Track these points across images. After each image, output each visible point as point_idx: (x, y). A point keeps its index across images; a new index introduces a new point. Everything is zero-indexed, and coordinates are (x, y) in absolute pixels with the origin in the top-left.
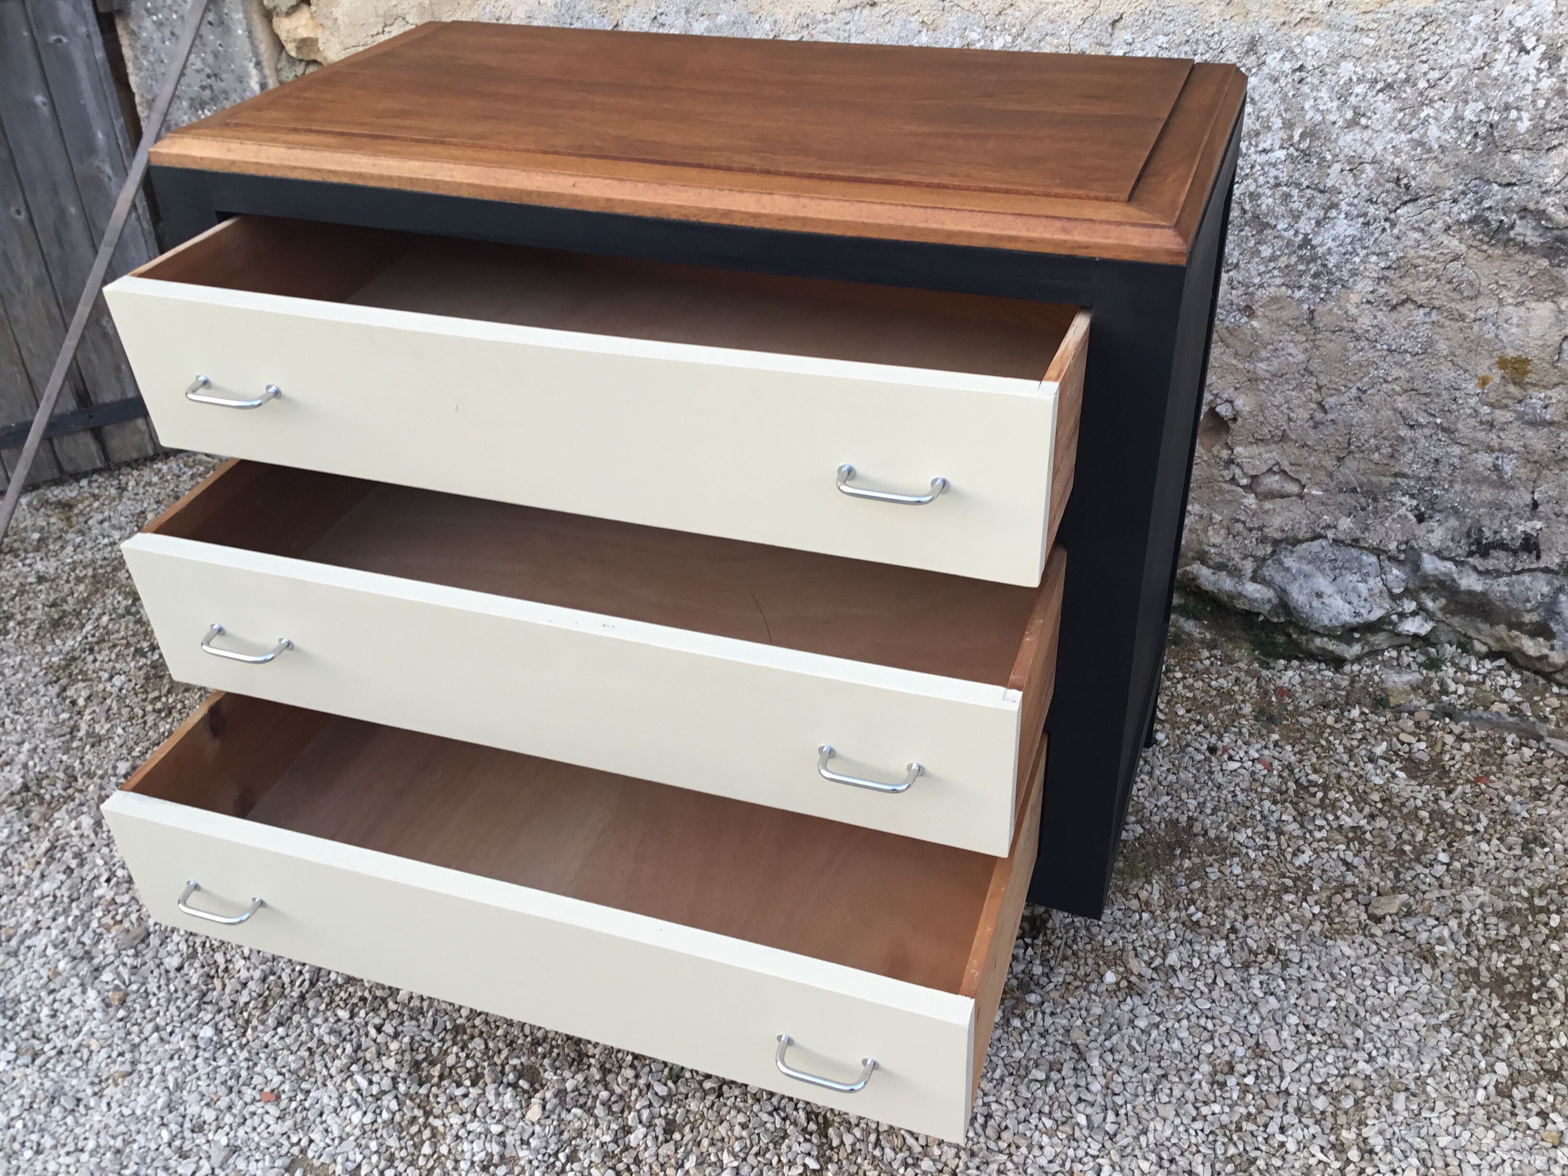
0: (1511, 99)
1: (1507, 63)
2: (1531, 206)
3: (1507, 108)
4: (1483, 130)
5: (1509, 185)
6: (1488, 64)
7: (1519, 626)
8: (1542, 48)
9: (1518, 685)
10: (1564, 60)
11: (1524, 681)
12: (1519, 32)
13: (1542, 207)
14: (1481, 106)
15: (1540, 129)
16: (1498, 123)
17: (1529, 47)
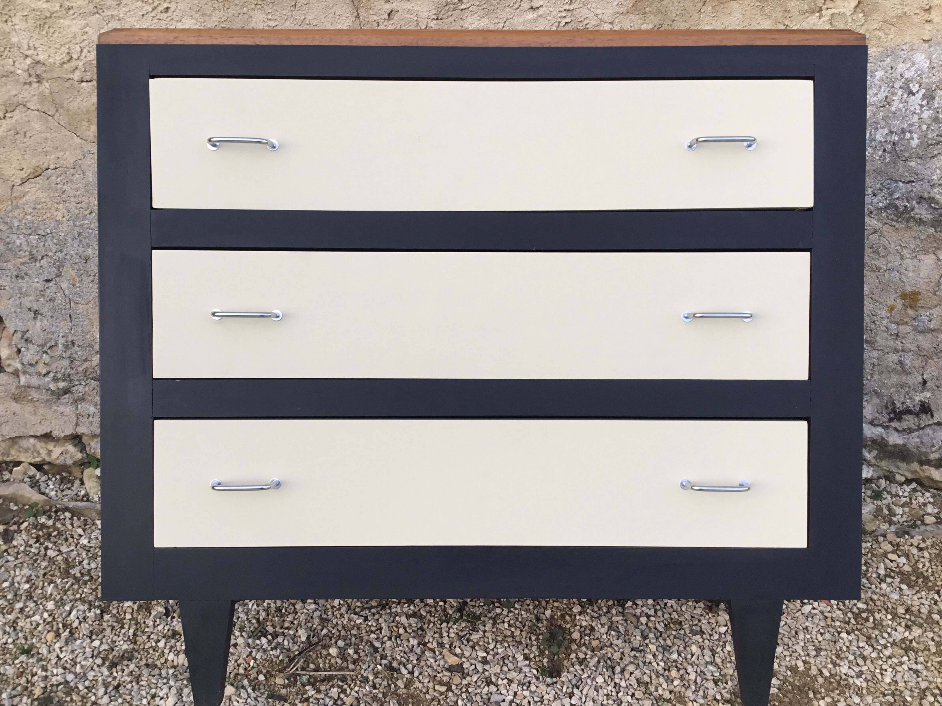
0: (905, 126)
1: (901, 102)
2: (926, 195)
3: (903, 131)
4: (889, 147)
5: (909, 182)
6: (889, 104)
7: (928, 462)
8: (923, 91)
9: (931, 500)
10: (937, 98)
11: (934, 496)
12: (908, 81)
13: (933, 196)
14: (886, 131)
15: (925, 145)
16: (898, 142)
17: (915, 91)
